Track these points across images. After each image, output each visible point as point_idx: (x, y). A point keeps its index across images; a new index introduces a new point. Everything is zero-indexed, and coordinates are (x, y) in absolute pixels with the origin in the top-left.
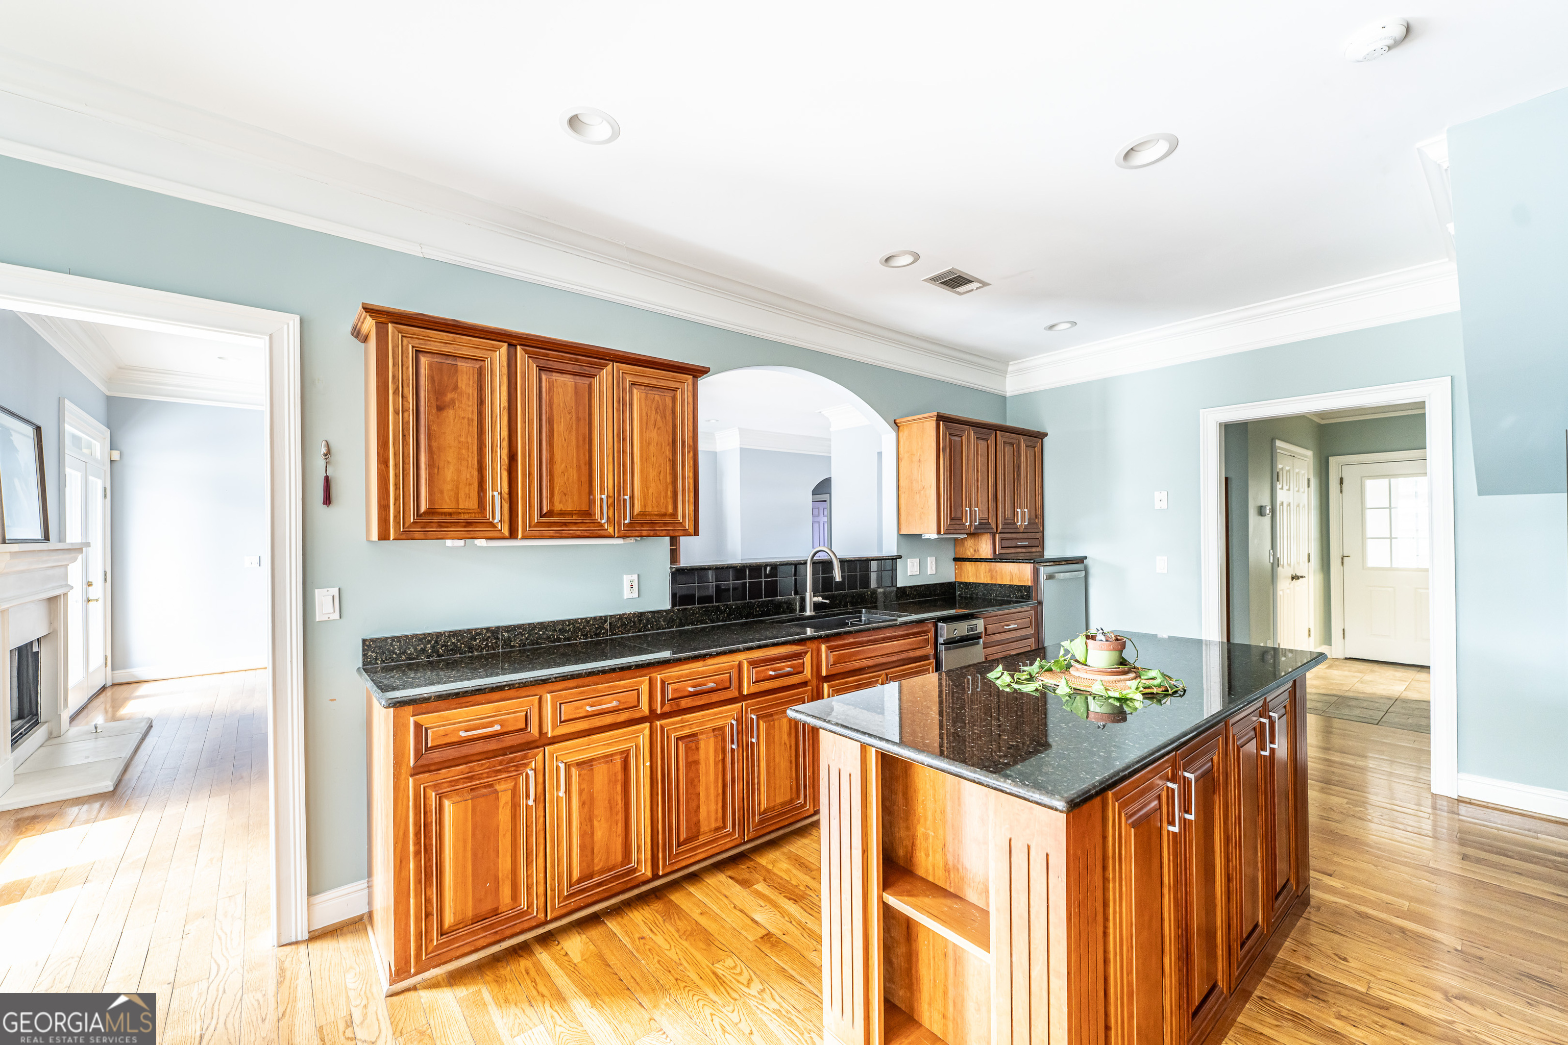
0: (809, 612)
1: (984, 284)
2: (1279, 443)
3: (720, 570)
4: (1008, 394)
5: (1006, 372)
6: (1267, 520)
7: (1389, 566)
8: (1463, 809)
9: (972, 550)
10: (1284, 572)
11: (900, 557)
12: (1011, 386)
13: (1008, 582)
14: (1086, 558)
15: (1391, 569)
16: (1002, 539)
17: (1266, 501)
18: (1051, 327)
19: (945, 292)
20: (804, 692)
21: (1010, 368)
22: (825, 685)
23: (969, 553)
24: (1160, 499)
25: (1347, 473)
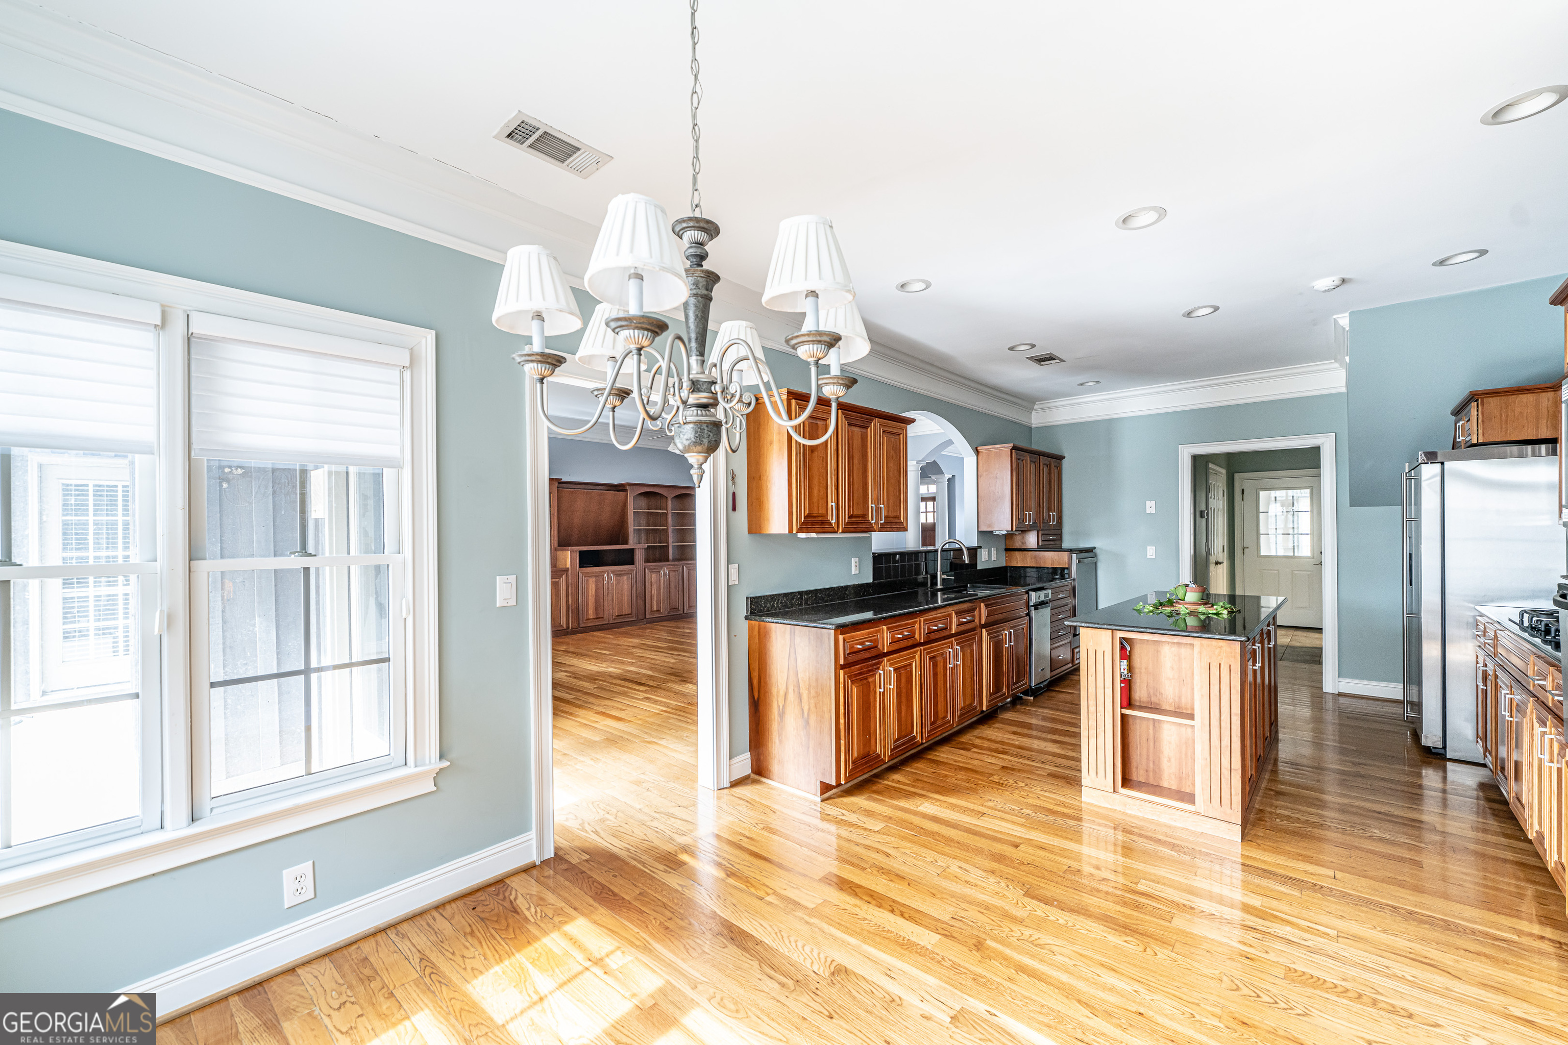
0: (939, 586)
1: (1062, 361)
2: (1211, 465)
3: (902, 554)
4: (1033, 426)
5: (1032, 409)
6: (1204, 520)
7: (1292, 554)
8: (1342, 700)
9: (1020, 543)
10: (1212, 559)
11: (980, 547)
12: (1036, 419)
13: (1050, 566)
14: (1095, 548)
15: (1293, 557)
16: (1042, 535)
17: (1203, 508)
18: (1082, 384)
19: (1036, 366)
20: (975, 634)
21: (1036, 407)
22: (984, 630)
23: (1018, 545)
24: (1151, 507)
25: (1247, 486)
